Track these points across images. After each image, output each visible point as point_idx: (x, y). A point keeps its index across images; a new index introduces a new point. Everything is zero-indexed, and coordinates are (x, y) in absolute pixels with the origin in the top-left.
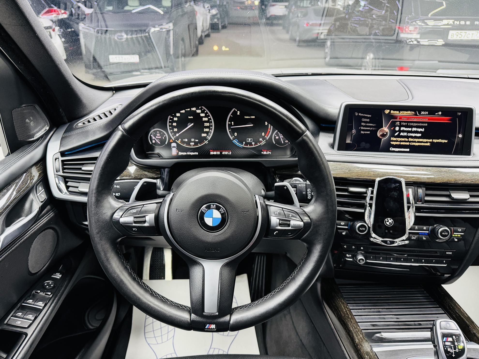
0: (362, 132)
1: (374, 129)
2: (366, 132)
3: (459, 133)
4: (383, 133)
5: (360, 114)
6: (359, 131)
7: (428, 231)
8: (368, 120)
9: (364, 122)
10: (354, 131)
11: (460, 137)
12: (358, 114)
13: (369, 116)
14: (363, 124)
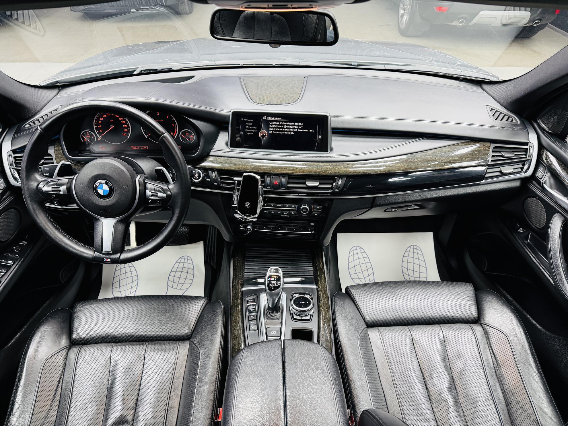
0: (248, 134)
1: (256, 131)
2: (250, 134)
3: (319, 135)
4: (263, 134)
5: (244, 119)
6: (245, 132)
7: (296, 208)
8: (251, 124)
9: (248, 126)
10: (241, 132)
11: (320, 137)
12: (243, 119)
13: (251, 121)
14: (247, 127)
